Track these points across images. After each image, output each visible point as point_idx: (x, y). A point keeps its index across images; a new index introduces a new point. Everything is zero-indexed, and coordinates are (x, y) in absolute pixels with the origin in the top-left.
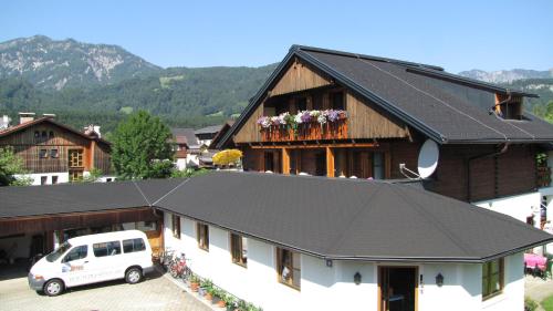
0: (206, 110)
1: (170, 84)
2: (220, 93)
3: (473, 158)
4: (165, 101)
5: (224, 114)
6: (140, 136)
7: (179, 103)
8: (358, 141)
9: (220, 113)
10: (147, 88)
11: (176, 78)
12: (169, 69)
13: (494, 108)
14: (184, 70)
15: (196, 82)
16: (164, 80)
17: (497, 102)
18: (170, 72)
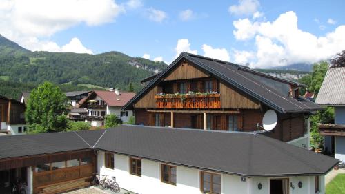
0: (60, 80)
1: (37, 62)
2: (70, 70)
3: (285, 119)
4: (32, 73)
5: (73, 83)
6: (47, 99)
7: (42, 75)
8: (226, 110)
9: (70, 83)
10: (20, 64)
11: (41, 58)
12: (36, 52)
13: (290, 93)
14: (46, 53)
15: (54, 62)
16: (32, 59)
17: (291, 90)
18: (36, 54)
